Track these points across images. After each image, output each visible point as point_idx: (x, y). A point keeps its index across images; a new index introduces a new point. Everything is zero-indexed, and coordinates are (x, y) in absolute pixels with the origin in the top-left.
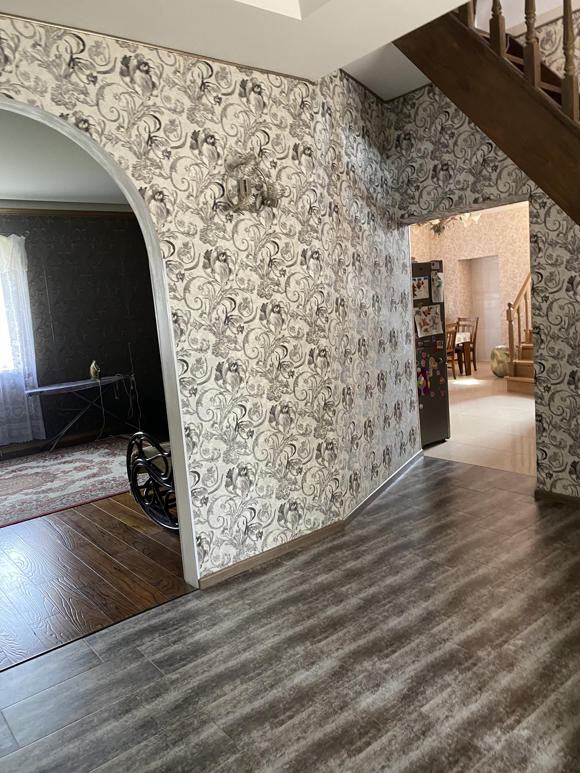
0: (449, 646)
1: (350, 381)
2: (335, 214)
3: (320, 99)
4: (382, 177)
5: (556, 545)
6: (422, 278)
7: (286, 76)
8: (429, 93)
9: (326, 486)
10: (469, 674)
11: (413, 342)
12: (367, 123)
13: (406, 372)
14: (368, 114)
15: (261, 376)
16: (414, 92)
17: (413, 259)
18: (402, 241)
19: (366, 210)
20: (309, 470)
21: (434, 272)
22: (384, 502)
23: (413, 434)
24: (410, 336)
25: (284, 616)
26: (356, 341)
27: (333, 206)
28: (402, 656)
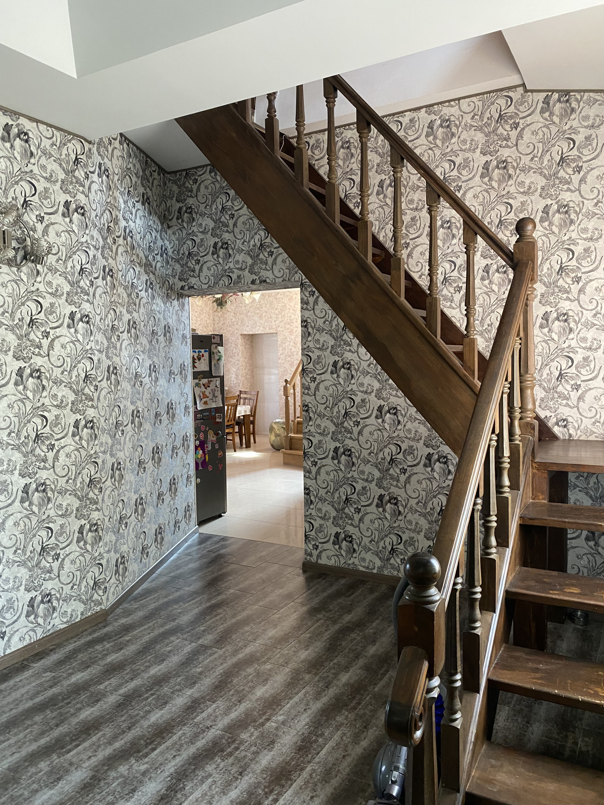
0: (211, 734)
1: (120, 455)
2: (109, 278)
3: (97, 159)
4: (162, 246)
5: (319, 616)
6: (203, 351)
7: (59, 129)
8: (210, 172)
9: (88, 572)
10: (231, 760)
11: (192, 415)
12: (148, 190)
13: (183, 445)
14: (149, 182)
15: (12, 449)
16: (196, 168)
17: (194, 330)
18: (182, 312)
19: (144, 277)
20: (67, 555)
21: (214, 346)
22: (153, 585)
23: (189, 511)
24: (188, 408)
25: (27, 728)
26: (129, 412)
27: (107, 270)
28: (162, 753)
